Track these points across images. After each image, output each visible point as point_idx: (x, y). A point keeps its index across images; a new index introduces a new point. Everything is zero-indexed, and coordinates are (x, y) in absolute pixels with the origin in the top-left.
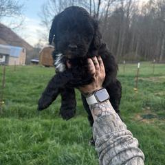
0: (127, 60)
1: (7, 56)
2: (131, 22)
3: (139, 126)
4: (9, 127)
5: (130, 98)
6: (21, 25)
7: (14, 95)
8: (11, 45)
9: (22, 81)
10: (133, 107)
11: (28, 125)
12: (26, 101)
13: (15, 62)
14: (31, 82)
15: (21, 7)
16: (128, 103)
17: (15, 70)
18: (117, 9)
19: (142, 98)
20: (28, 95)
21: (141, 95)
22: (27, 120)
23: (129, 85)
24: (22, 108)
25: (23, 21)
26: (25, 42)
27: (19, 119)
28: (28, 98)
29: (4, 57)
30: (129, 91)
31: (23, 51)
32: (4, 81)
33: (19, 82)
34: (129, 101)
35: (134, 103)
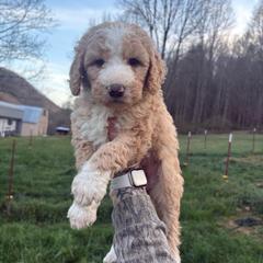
0: (209, 129)
1: (19, 121)
2: (216, 67)
3: (232, 238)
4: (21, 237)
5: (216, 191)
6: (41, 72)
7: (29, 185)
8: (25, 104)
9: (43, 162)
10: (221, 207)
11: (52, 235)
12: (47, 195)
13: (31, 132)
14: (56, 164)
15: (41, 44)
16: (213, 199)
17: (30, 145)
18: (193, 46)
19: (236, 191)
20: (51, 185)
21: (235, 187)
22: (49, 226)
23: (215, 169)
25: (44, 67)
26: (47, 99)
27: (36, 224)
28: (51, 189)
29: (14, 123)
30: (215, 180)
31: (44, 114)
32: (13, 162)
33: (38, 163)
34: (215, 196)
35: (223, 199)
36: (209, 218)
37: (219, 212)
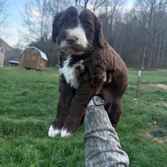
5: (132, 110)
20: (12, 104)
24: (7, 122)
26: (3, 42)
31: (2, 51)
36: (133, 131)
37: (138, 126)
